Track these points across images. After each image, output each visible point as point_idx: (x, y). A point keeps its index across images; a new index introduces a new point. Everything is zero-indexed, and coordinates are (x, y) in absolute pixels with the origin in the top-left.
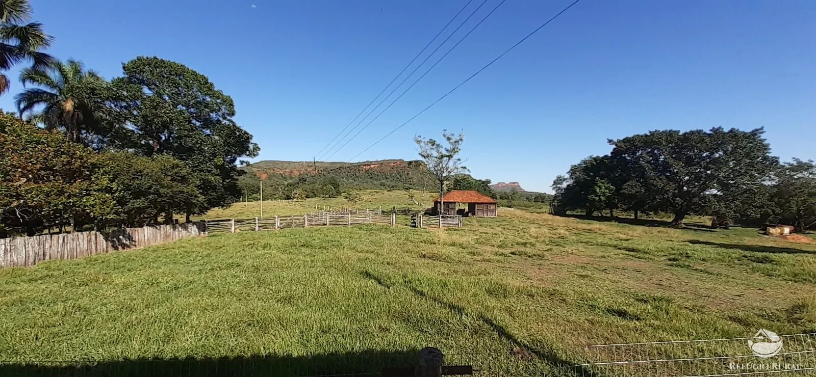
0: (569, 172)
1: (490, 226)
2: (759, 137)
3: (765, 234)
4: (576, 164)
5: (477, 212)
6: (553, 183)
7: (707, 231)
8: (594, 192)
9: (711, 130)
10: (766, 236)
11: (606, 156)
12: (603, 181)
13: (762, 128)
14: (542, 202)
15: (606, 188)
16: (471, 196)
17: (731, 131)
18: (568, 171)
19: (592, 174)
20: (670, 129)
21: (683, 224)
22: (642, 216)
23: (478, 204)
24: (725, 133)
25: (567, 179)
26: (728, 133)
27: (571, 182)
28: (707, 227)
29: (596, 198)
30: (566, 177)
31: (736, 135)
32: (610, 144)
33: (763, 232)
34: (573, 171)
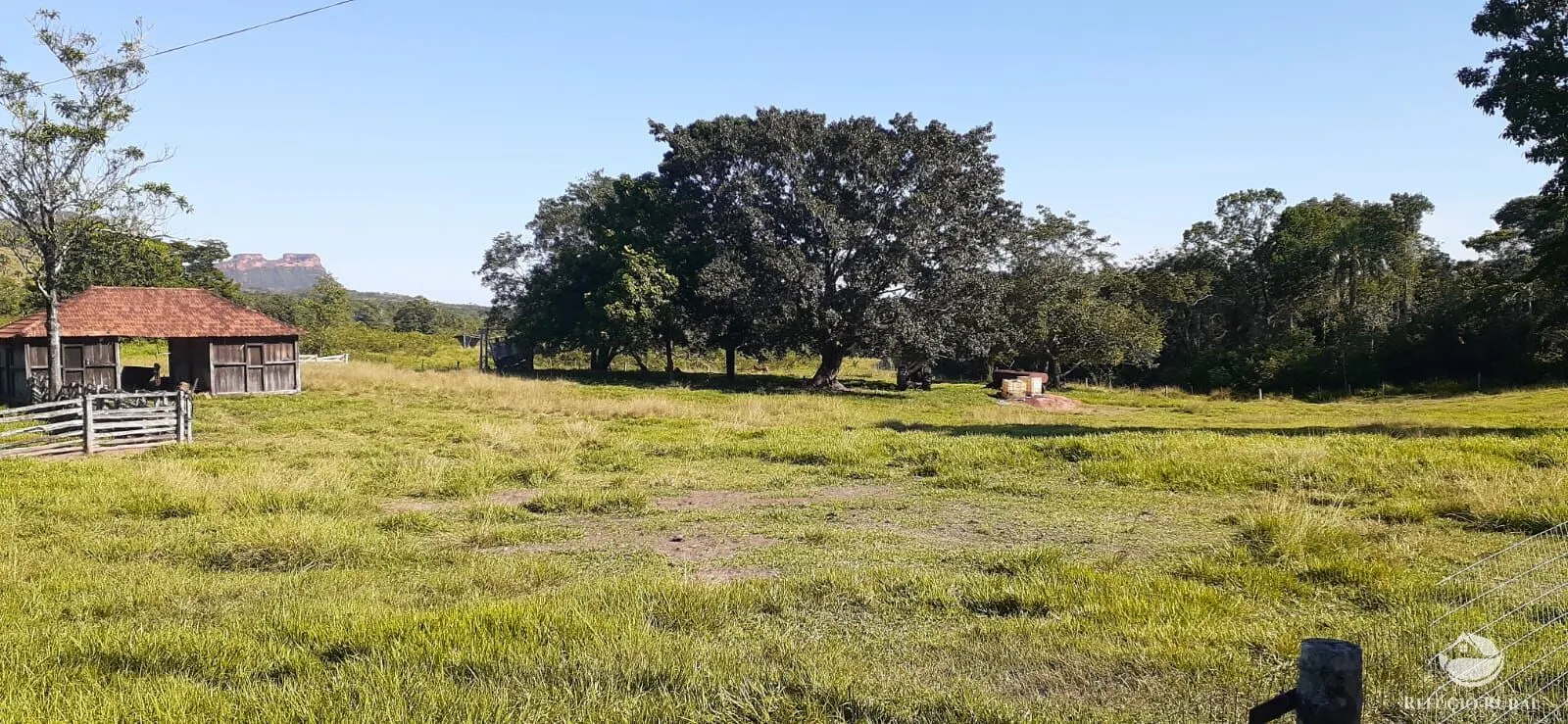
0: (533, 224)
1: (307, 428)
2: (985, 149)
3: (999, 396)
4: (556, 197)
5: (218, 377)
6: (483, 262)
7: (891, 397)
8: (622, 293)
9: (891, 122)
10: (1002, 402)
11: (647, 177)
12: (646, 257)
13: (989, 128)
14: (423, 330)
15: (654, 280)
16: (184, 308)
17: (933, 127)
18: (532, 219)
19: (611, 233)
20: (803, 108)
21: (840, 381)
22: (745, 366)
23: (219, 341)
24: (919, 134)
25: (528, 247)
26: (925, 133)
27: (541, 258)
28: (887, 386)
29: (627, 312)
30: (524, 241)
31: (941, 141)
32: (658, 139)
33: (995, 392)
34: (548, 219)
